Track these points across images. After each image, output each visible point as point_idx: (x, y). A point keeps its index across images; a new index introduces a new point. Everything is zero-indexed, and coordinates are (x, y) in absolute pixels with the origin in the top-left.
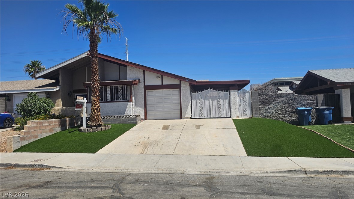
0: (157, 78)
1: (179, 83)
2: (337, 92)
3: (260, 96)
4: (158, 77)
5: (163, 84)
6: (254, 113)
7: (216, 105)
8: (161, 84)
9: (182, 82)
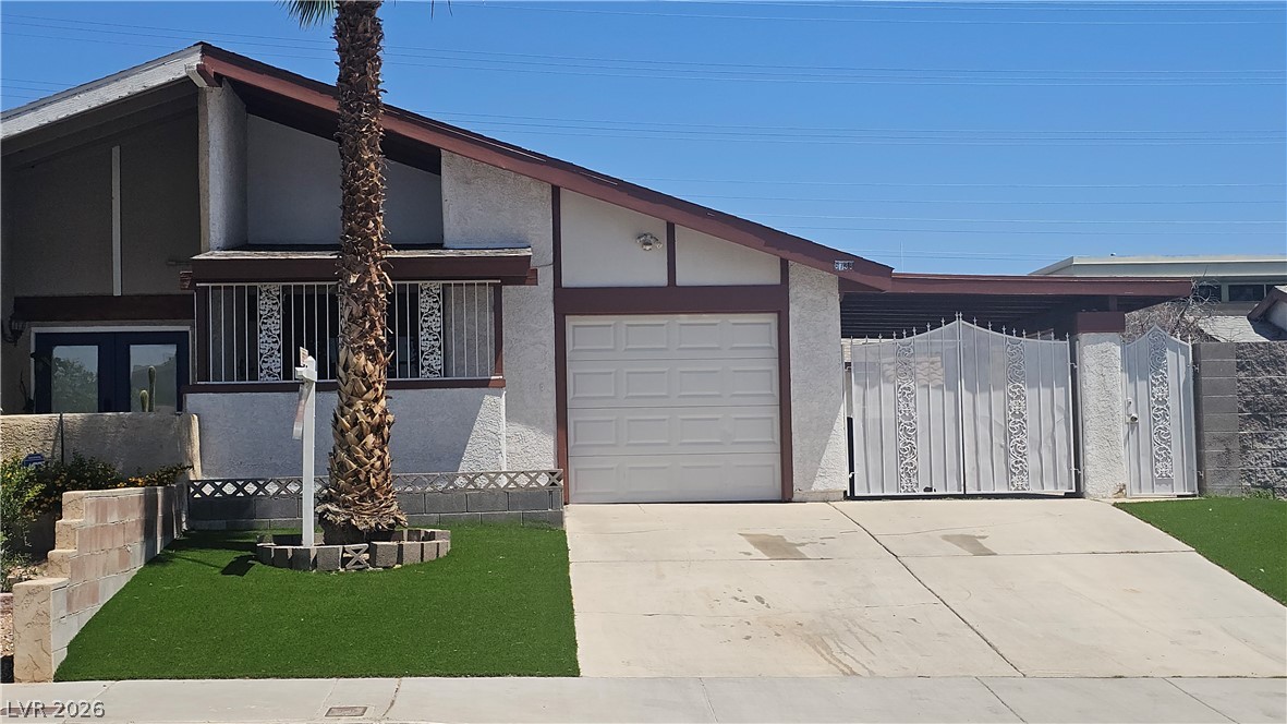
1: (777, 280)
4: (646, 240)
7: (998, 418)
9: (796, 271)
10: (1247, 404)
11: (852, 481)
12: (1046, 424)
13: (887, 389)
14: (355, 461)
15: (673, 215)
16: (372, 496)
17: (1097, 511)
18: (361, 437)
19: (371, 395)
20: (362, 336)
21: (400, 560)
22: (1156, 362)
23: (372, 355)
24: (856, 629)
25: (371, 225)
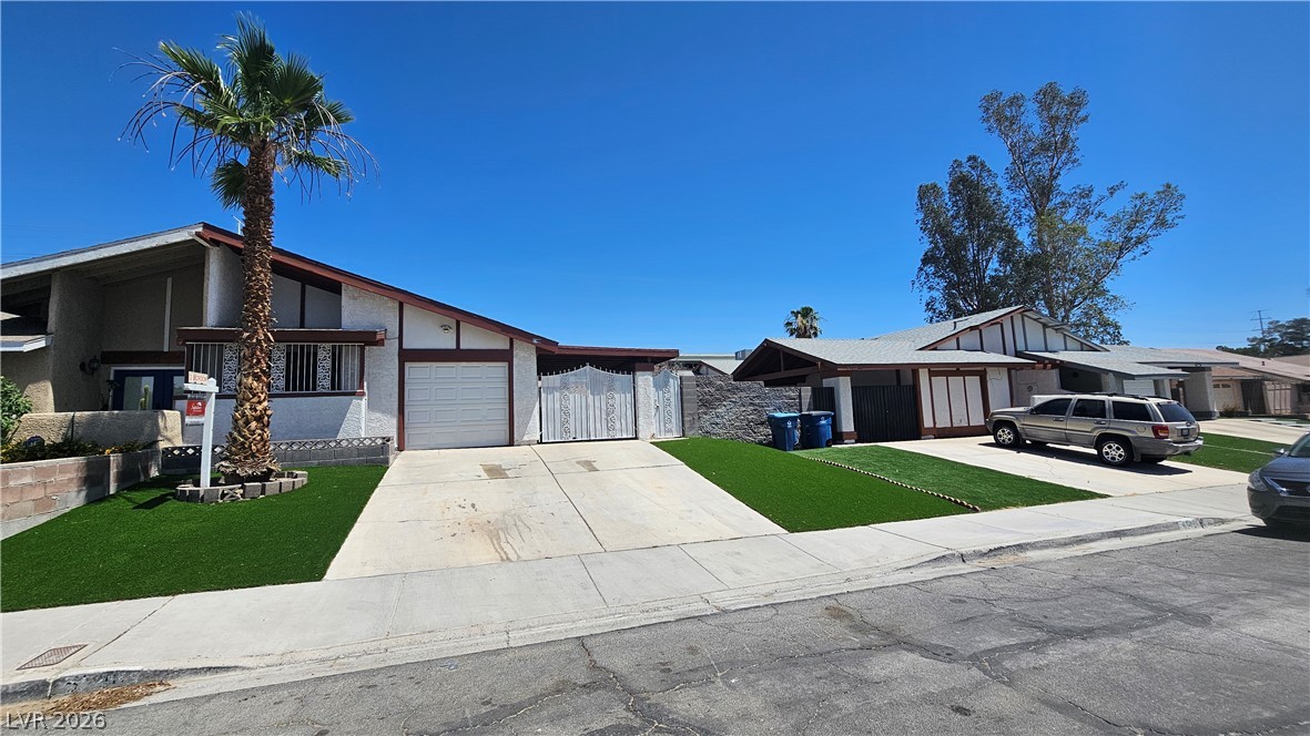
0: (441, 331)
1: (508, 348)
2: (826, 383)
3: (698, 386)
4: (446, 328)
5: (461, 347)
6: (687, 426)
7: (604, 407)
8: (454, 347)
9: (517, 343)
10: (700, 400)
11: (541, 435)
12: (623, 410)
13: (557, 395)
14: (243, 437)
15: (459, 317)
16: (253, 455)
17: (643, 446)
18: (247, 423)
19: (255, 400)
20: (251, 367)
21: (263, 493)
22: (666, 384)
23: (257, 378)
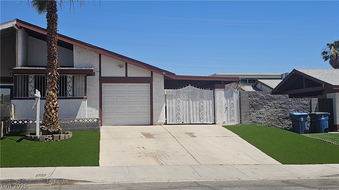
0: (119, 67)
1: (150, 76)
2: (329, 96)
3: (250, 97)
5: (128, 76)
6: (243, 118)
7: (198, 107)
8: (125, 76)
9: (154, 74)
10: (251, 104)
11: (166, 120)
12: (208, 108)
13: (174, 100)
14: (49, 116)
15: (127, 61)
16: (53, 124)
17: (218, 127)
18: (51, 110)
19: (53, 101)
20: (52, 87)
21: (59, 139)
22: (232, 95)
23: (54, 91)
24: (164, 154)
25: (54, 61)
